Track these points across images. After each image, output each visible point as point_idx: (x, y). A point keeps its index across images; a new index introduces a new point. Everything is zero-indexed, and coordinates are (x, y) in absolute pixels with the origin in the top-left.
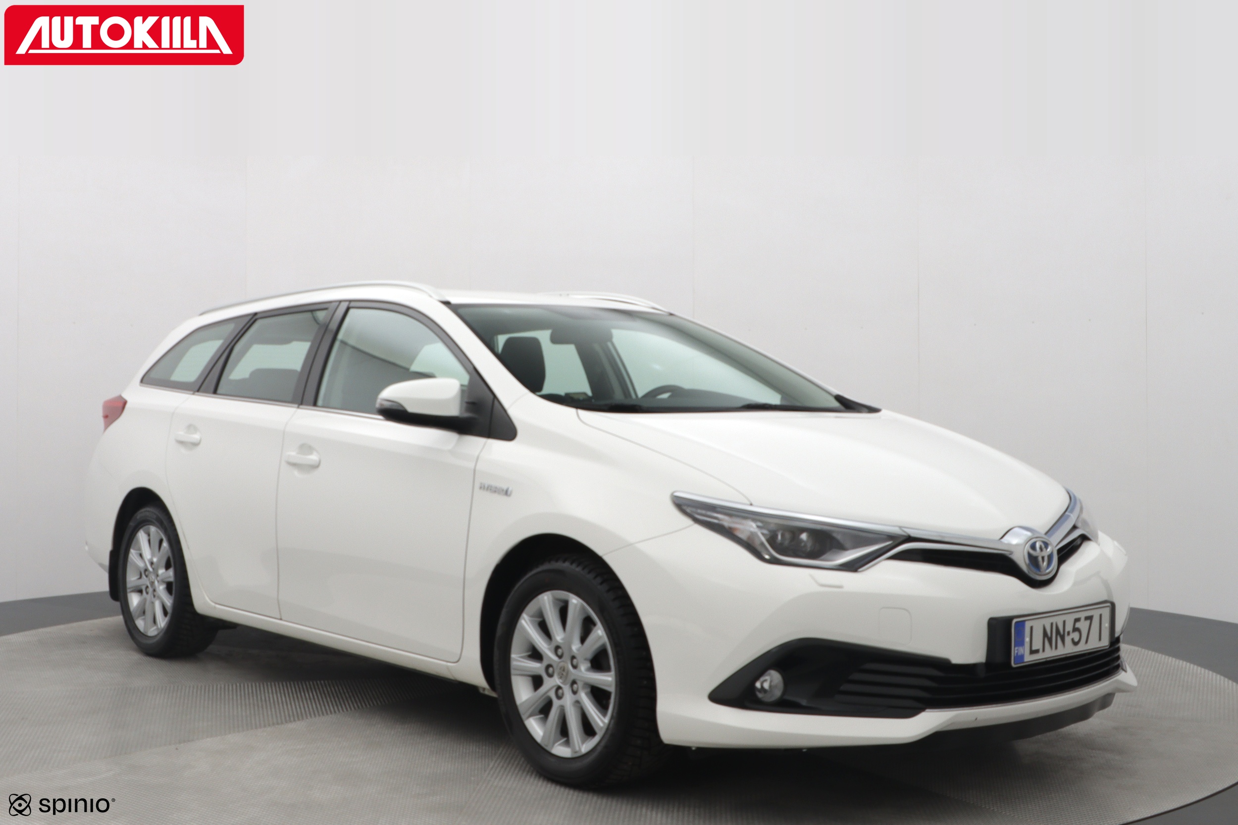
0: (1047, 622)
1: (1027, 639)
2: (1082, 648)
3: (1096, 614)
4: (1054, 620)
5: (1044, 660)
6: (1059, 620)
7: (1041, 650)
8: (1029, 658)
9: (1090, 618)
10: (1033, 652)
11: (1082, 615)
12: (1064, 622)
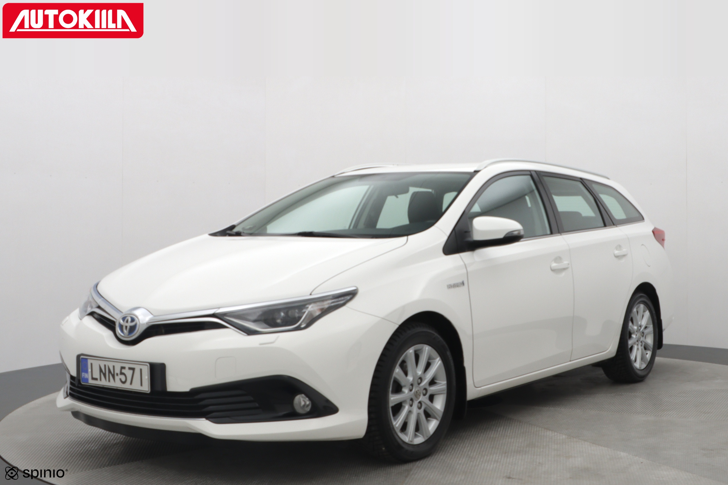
0: (102, 364)
1: (90, 370)
2: (127, 386)
3: (137, 368)
4: (107, 363)
5: (102, 386)
6: (110, 365)
7: (99, 379)
8: (91, 382)
9: (133, 369)
10: (93, 379)
11: (127, 366)
12: (114, 367)
